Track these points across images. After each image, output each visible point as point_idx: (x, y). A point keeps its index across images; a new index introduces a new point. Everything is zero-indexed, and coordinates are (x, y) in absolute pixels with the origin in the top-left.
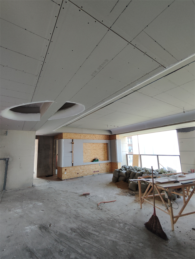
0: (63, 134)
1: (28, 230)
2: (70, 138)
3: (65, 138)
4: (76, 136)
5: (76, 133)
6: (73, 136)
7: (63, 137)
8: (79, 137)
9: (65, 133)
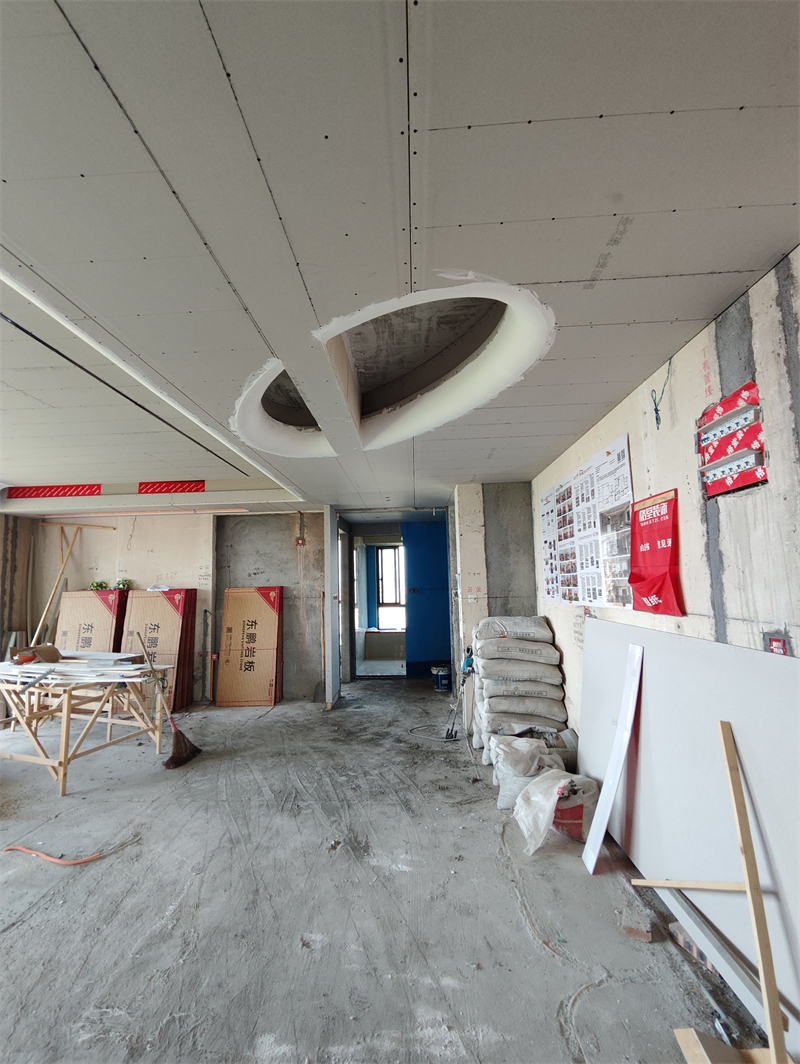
1: (402, 857)
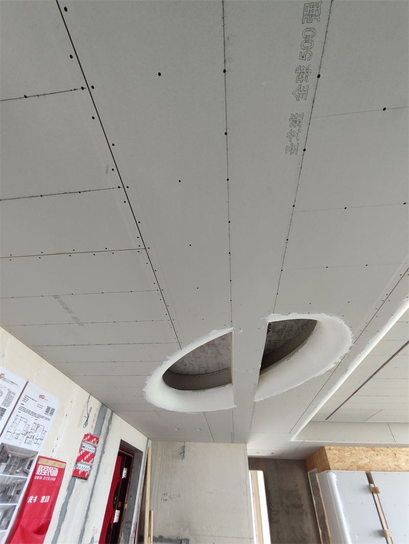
0: (327, 451)
2: (359, 468)
3: (337, 465)
4: (379, 458)
5: (372, 447)
6: (365, 458)
7: (331, 464)
8: (391, 464)
9: (333, 448)
